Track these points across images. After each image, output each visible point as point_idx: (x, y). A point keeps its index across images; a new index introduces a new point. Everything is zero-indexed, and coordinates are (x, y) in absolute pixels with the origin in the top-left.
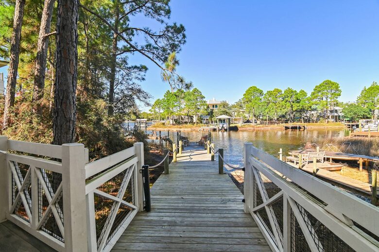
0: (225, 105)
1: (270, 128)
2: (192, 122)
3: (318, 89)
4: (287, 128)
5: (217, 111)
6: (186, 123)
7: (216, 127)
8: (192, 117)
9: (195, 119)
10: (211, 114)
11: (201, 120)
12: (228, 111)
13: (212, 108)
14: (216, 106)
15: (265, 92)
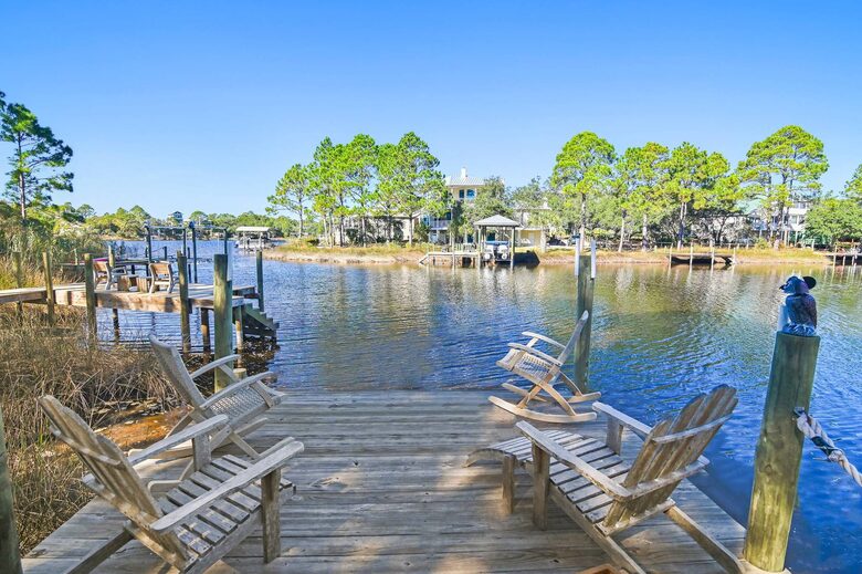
0: (496, 189)
1: (630, 260)
2: (399, 239)
3: (761, 153)
4: (676, 261)
5: (472, 205)
6: (381, 240)
7: (474, 254)
8: (398, 225)
9: (407, 231)
10: (456, 214)
11: (424, 232)
12: (505, 207)
13: (458, 199)
14: (470, 193)
15: (620, 152)
